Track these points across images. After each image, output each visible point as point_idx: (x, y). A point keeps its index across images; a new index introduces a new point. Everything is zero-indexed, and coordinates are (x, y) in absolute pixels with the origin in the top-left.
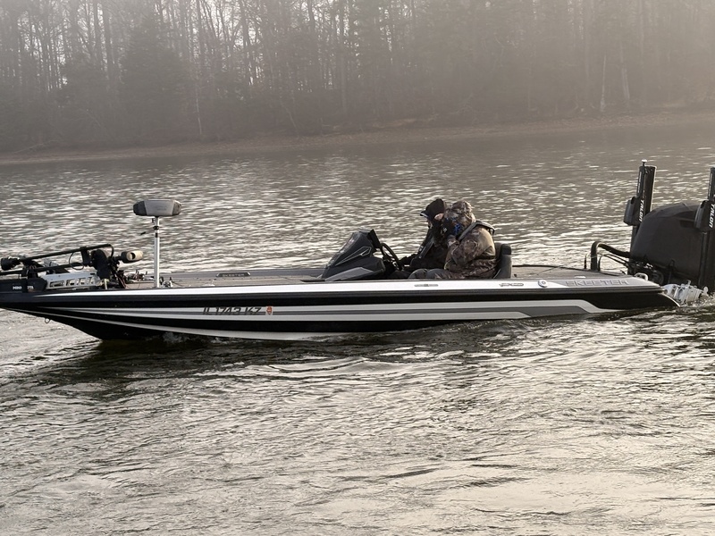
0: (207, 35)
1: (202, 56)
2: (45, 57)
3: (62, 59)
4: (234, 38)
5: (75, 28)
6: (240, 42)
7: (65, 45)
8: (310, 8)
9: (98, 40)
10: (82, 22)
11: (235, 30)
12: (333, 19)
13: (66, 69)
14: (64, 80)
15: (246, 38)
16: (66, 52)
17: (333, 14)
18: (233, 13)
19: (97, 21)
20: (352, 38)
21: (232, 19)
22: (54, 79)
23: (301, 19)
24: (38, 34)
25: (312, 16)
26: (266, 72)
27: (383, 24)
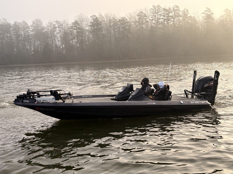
0: (56, 46)
1: (55, 49)
2: (30, 49)
3: (33, 49)
4: (60, 46)
5: (35, 44)
6: (61, 47)
7: (33, 47)
8: (73, 42)
9: (38, 46)
10: (36, 44)
11: (60, 45)
13: (33, 51)
14: (33, 53)
16: (33, 48)
17: (76, 43)
20: (79, 47)
21: (60, 44)
22: (31, 52)
23: (71, 44)
24: (29, 45)
26: (66, 52)
27: (84, 45)
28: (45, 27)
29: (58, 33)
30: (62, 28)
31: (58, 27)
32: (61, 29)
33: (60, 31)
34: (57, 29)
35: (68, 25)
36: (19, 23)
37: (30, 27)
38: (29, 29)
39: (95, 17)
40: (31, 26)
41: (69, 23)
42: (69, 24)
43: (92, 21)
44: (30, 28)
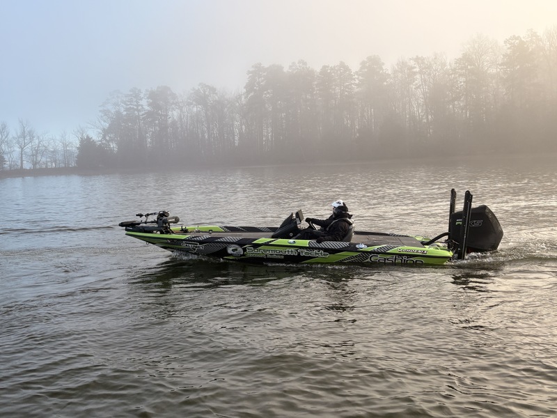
0: (412, 118)
1: (410, 126)
2: (352, 126)
3: (357, 127)
4: (422, 119)
5: (363, 116)
6: (425, 121)
7: (359, 122)
8: (453, 107)
9: (371, 120)
10: (366, 114)
11: (423, 116)
12: (462, 112)
13: (359, 131)
14: (358, 135)
15: (427, 118)
16: (359, 125)
17: (462, 109)
18: (422, 110)
19: (371, 113)
20: (469, 119)
22: (354, 134)
23: (449, 111)
24: (350, 119)
25: (454, 110)
26: (434, 132)
27: (482, 114)
28: (388, 75)
29: (420, 85)
30: (430, 74)
31: (421, 72)
32: (426, 77)
33: (425, 81)
34: (418, 76)
35: (444, 65)
36: (331, 69)
37: (356, 76)
38: (353, 82)
39: (517, 41)
40: (357, 73)
41: (448, 62)
42: (448, 64)
43: (509, 51)
44: (354, 79)
